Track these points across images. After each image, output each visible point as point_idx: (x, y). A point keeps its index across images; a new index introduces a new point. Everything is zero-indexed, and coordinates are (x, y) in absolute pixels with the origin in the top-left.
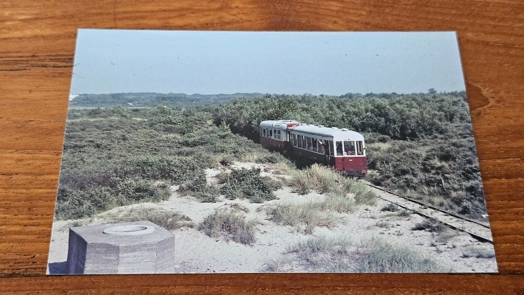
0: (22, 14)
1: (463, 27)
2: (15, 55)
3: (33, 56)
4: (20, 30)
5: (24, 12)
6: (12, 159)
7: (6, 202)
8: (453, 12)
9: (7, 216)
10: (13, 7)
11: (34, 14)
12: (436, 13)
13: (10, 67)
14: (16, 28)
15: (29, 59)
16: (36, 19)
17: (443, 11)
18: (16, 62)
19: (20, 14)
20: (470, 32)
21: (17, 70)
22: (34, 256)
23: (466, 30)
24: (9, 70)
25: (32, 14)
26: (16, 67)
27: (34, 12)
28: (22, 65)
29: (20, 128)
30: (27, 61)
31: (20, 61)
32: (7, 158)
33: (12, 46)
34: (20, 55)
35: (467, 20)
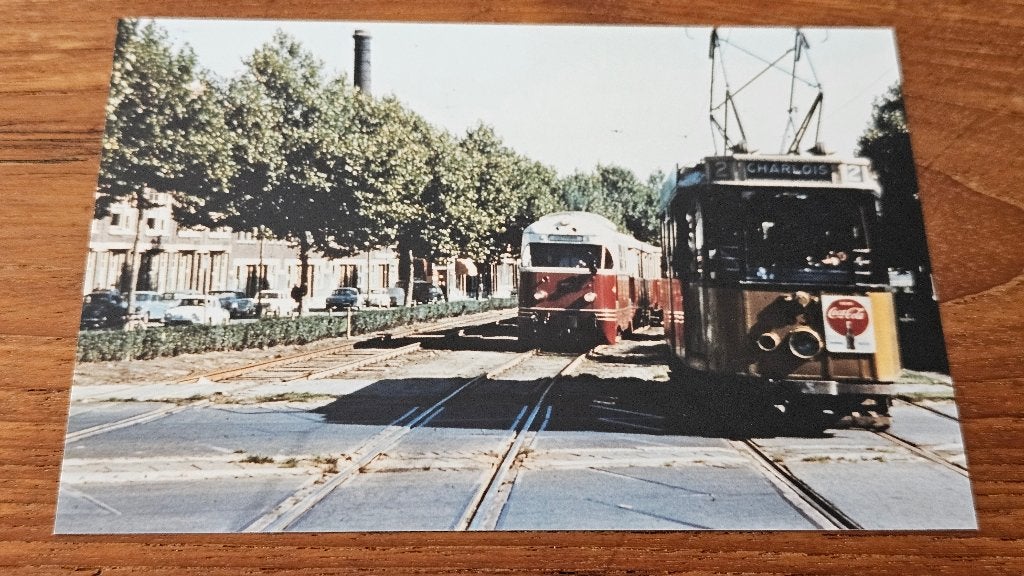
0: (68, 38)
1: (1004, 85)
2: (53, 127)
3: (91, 132)
4: (62, 72)
5: (74, 33)
6: (49, 356)
7: (39, 452)
8: (983, 51)
9: (37, 482)
10: (49, 22)
11: (94, 39)
12: (947, 53)
13: (42, 154)
14: (56, 70)
15: (83, 137)
16: (98, 49)
17: (960, 48)
18: (56, 144)
19: (61, 37)
20: (1019, 95)
21: (58, 161)
22: (99, 572)
23: (1010, 91)
24: (41, 162)
25: (87, 39)
26: (57, 154)
27: (92, 34)
28: (69, 151)
29: (66, 288)
30: (79, 141)
31: (64, 141)
32: (38, 355)
33: (48, 109)
34: (64, 127)
35: (1012, 70)
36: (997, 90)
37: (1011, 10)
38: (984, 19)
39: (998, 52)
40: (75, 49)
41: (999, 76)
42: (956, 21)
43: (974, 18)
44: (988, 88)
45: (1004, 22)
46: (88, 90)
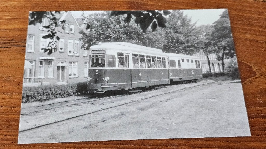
0: (8, 16)
1: (244, 31)
2: (3, 39)
3: (13, 40)
4: (6, 25)
8: (240, 22)
10: (3, 12)
14: (4, 24)
15: (10, 41)
16: (15, 19)
18: (3, 43)
19: (6, 15)
20: (248, 34)
21: (4, 47)
23: (246, 33)
25: (12, 16)
26: (4, 46)
27: (14, 15)
28: (7, 45)
29: (4, 80)
30: (9, 42)
31: (5, 42)
34: (6, 39)
35: (247, 27)
36: (243, 33)
37: (247, 12)
38: (240, 14)
39: (244, 23)
40: (9, 19)
41: (243, 29)
42: (233, 14)
43: (238, 14)
44: (240, 32)
45: (245, 15)
46: (12, 29)
